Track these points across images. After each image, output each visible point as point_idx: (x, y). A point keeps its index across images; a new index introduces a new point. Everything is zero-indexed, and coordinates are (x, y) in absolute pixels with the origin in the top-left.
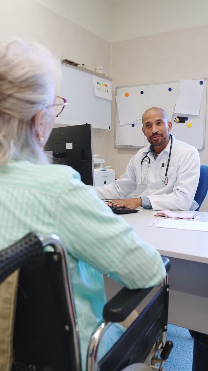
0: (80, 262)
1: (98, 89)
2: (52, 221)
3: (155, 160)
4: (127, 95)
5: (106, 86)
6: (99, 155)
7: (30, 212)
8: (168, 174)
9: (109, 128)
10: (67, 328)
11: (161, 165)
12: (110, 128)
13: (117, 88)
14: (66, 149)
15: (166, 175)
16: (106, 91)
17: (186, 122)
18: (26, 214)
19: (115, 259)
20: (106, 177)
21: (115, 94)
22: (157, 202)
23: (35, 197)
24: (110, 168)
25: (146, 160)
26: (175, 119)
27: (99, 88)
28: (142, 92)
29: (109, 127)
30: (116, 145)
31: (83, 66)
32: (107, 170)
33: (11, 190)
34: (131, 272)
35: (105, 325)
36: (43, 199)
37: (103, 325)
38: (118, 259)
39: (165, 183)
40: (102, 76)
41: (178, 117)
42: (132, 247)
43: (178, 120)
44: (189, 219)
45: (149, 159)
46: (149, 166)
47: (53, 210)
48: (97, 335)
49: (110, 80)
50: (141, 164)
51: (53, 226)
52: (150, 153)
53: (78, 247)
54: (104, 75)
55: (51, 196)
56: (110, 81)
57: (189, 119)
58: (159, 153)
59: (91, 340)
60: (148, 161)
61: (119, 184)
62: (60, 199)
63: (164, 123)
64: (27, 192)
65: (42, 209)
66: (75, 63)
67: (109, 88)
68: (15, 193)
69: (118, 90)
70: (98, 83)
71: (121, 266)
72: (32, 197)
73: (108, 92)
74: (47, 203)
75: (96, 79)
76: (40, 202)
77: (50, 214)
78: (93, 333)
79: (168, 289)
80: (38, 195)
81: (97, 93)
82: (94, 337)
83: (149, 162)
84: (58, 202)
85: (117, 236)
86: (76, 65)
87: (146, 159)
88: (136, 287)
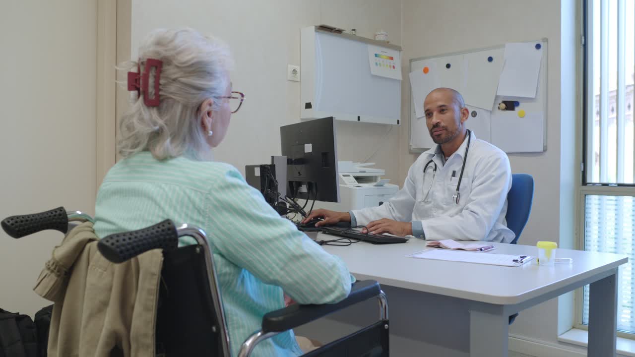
0: (243, 270)
1: (376, 64)
2: (201, 219)
3: (443, 165)
4: (426, 70)
5: (392, 58)
6: (374, 163)
7: (178, 208)
8: (460, 187)
9: (398, 123)
10: (214, 329)
11: (451, 174)
12: (400, 122)
13: (411, 61)
14: (306, 152)
15: (458, 189)
16: (390, 66)
17: (516, 108)
18: (175, 210)
19: (274, 265)
20: (383, 195)
21: (406, 70)
22: (433, 228)
23: (185, 193)
24: (390, 182)
25: (431, 167)
26: (500, 104)
27: (378, 63)
28: (448, 66)
29: (398, 121)
30: (412, 149)
31: (354, 31)
32: (384, 186)
33: (163, 185)
34: (297, 283)
35: (262, 335)
36: (193, 195)
37: (259, 334)
38: (277, 265)
39: (457, 201)
40: (385, 44)
41: (504, 102)
42: (298, 252)
43: (503, 106)
44: (475, 250)
45: (436, 165)
46: (434, 175)
47: (202, 207)
48: (248, 343)
49: (398, 48)
50: (424, 171)
51: (203, 223)
52: (437, 156)
53: (231, 249)
54: (388, 42)
55: (201, 193)
56: (398, 52)
57: (521, 105)
58: (449, 156)
59: (243, 347)
60: (434, 167)
61: (394, 206)
62: (209, 196)
63: (453, 111)
64: (177, 188)
65: (191, 206)
66: (337, 29)
67: (397, 62)
68: (167, 189)
69: (413, 63)
70: (376, 55)
71: (282, 273)
72: (182, 193)
73: (394, 67)
74: (197, 200)
75: (373, 49)
76: (189, 198)
77: (199, 211)
78: (246, 341)
79: (386, 325)
80: (188, 191)
81: (375, 71)
82: (246, 345)
83: (435, 169)
84: (207, 198)
85: (276, 239)
86: (339, 31)
87: (432, 164)
88: (309, 303)
